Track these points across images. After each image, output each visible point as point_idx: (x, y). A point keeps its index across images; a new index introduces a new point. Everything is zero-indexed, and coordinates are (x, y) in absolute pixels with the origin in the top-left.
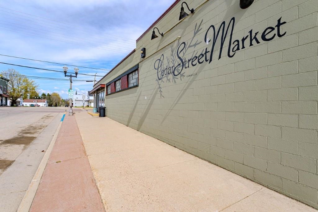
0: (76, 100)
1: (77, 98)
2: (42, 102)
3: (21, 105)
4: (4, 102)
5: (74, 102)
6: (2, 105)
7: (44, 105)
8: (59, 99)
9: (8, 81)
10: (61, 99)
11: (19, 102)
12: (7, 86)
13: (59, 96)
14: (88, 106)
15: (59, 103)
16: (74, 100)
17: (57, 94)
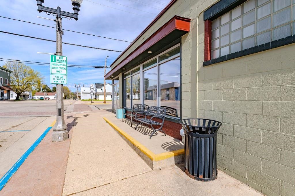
0: (83, 93)
1: (84, 91)
2: (52, 95)
3: (30, 98)
4: (5, 95)
5: (81, 95)
6: (2, 100)
7: (54, 98)
8: (69, 91)
9: (10, 72)
10: (71, 92)
11: (28, 95)
12: (9, 77)
13: (68, 89)
14: (96, 99)
15: (68, 96)
16: (81, 93)
17: (66, 87)
